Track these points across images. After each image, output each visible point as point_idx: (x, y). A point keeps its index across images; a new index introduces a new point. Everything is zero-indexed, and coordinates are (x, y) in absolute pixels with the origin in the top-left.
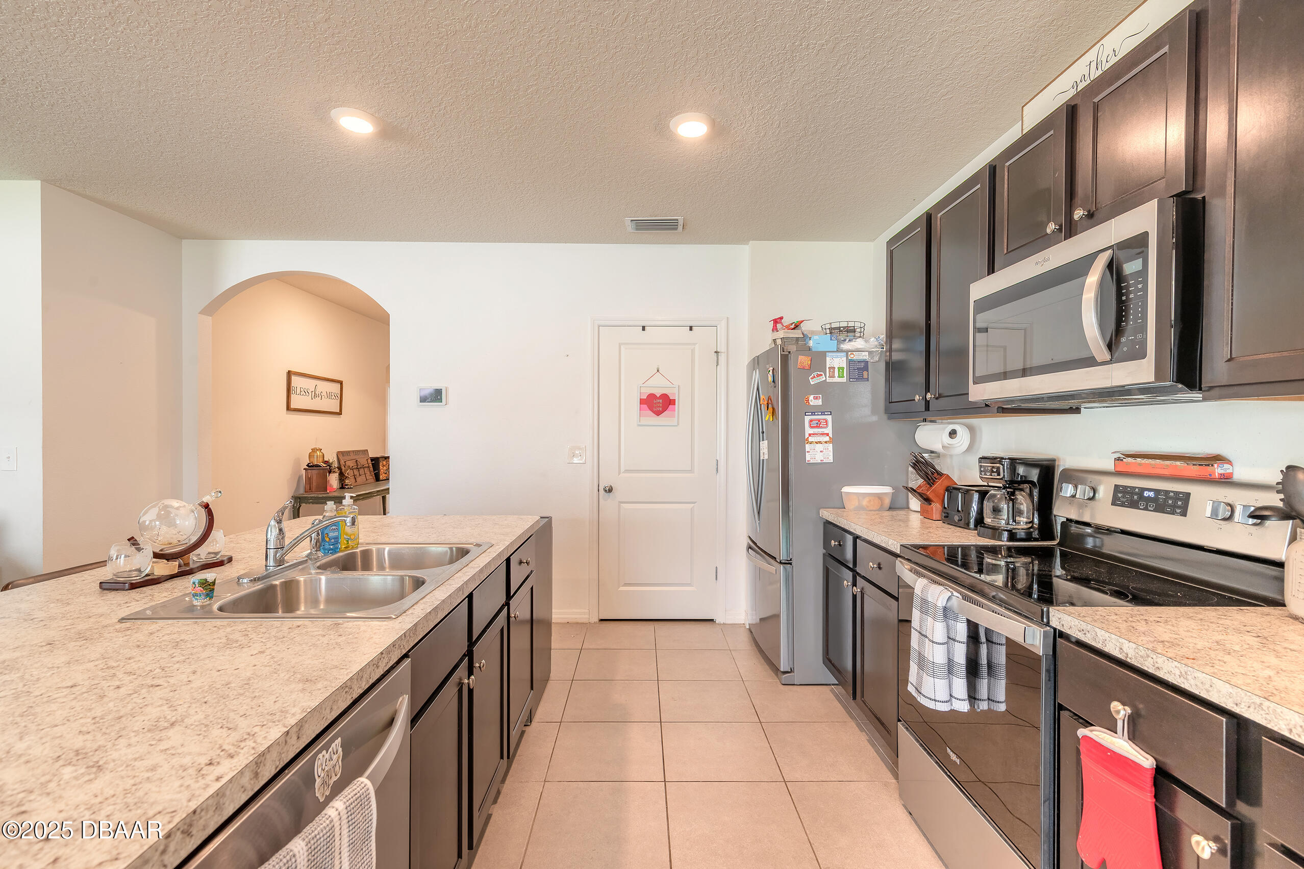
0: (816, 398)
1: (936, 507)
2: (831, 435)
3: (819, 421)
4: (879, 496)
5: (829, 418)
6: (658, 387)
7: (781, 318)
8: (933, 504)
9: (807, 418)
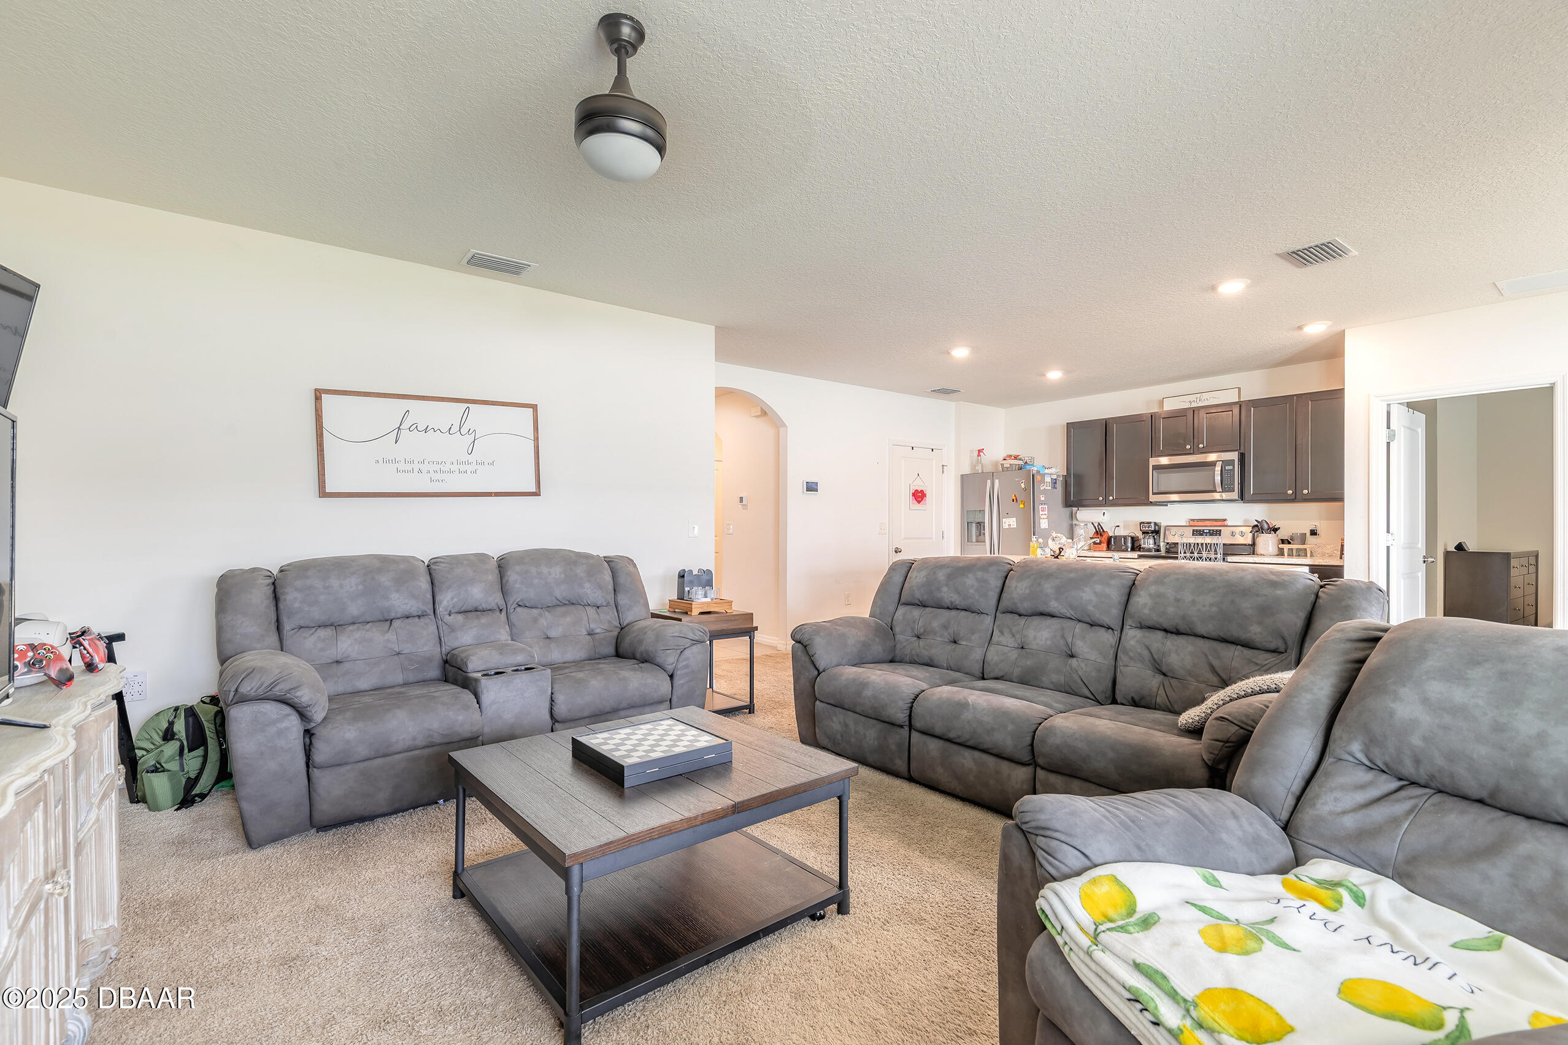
0: (1042, 497)
1: (1103, 546)
2: (1047, 515)
3: (1043, 508)
5: (1046, 506)
6: (916, 485)
7: (983, 450)
8: (1102, 544)
9: (1040, 506)
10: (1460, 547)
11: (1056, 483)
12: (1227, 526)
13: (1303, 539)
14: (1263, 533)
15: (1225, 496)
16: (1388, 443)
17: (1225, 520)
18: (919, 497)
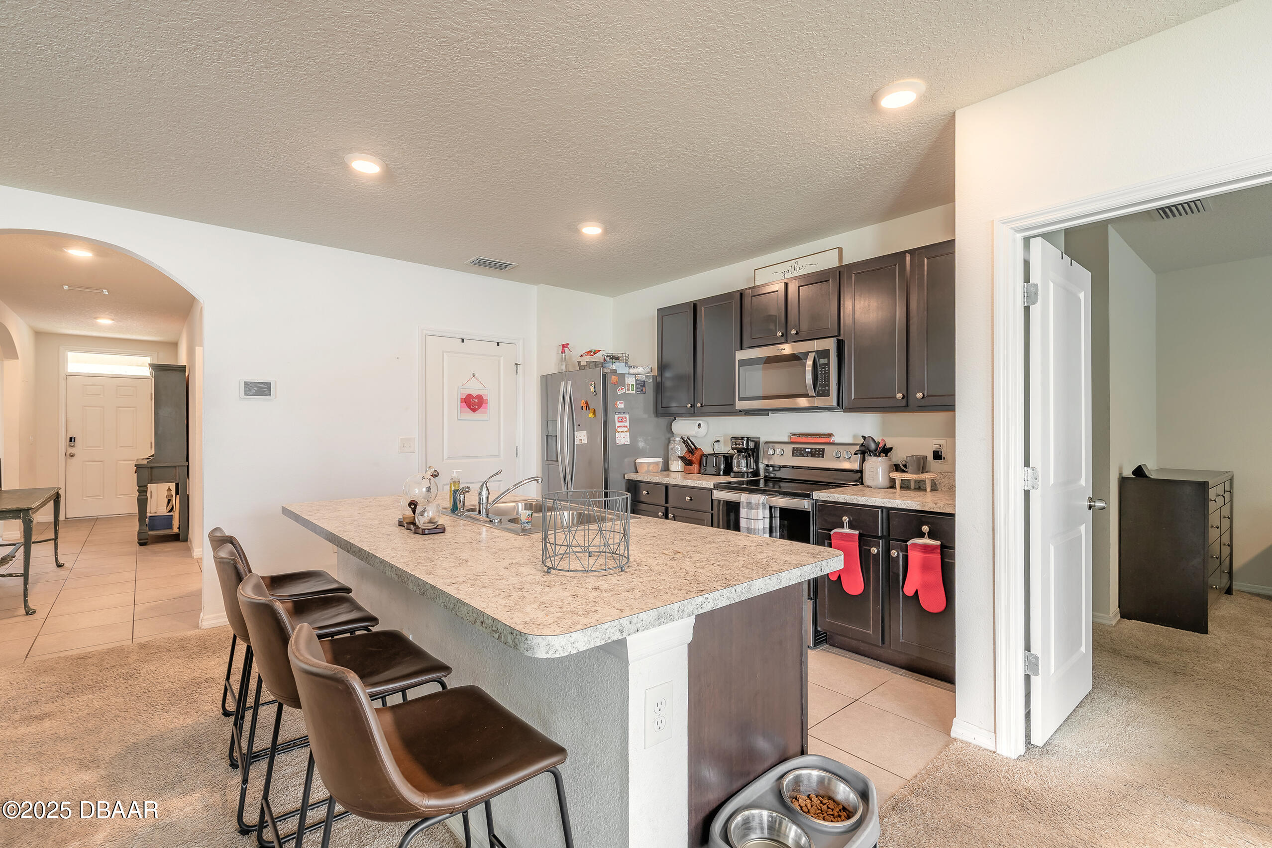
0: (620, 403)
1: (696, 467)
2: (628, 427)
3: (622, 417)
4: (657, 463)
5: (627, 416)
6: (474, 389)
7: (568, 344)
8: (694, 465)
9: (616, 416)
10: (1139, 472)
11: (644, 386)
12: (833, 444)
13: (921, 465)
14: (871, 456)
15: (819, 402)
16: (1027, 309)
17: (830, 435)
18: (474, 404)
